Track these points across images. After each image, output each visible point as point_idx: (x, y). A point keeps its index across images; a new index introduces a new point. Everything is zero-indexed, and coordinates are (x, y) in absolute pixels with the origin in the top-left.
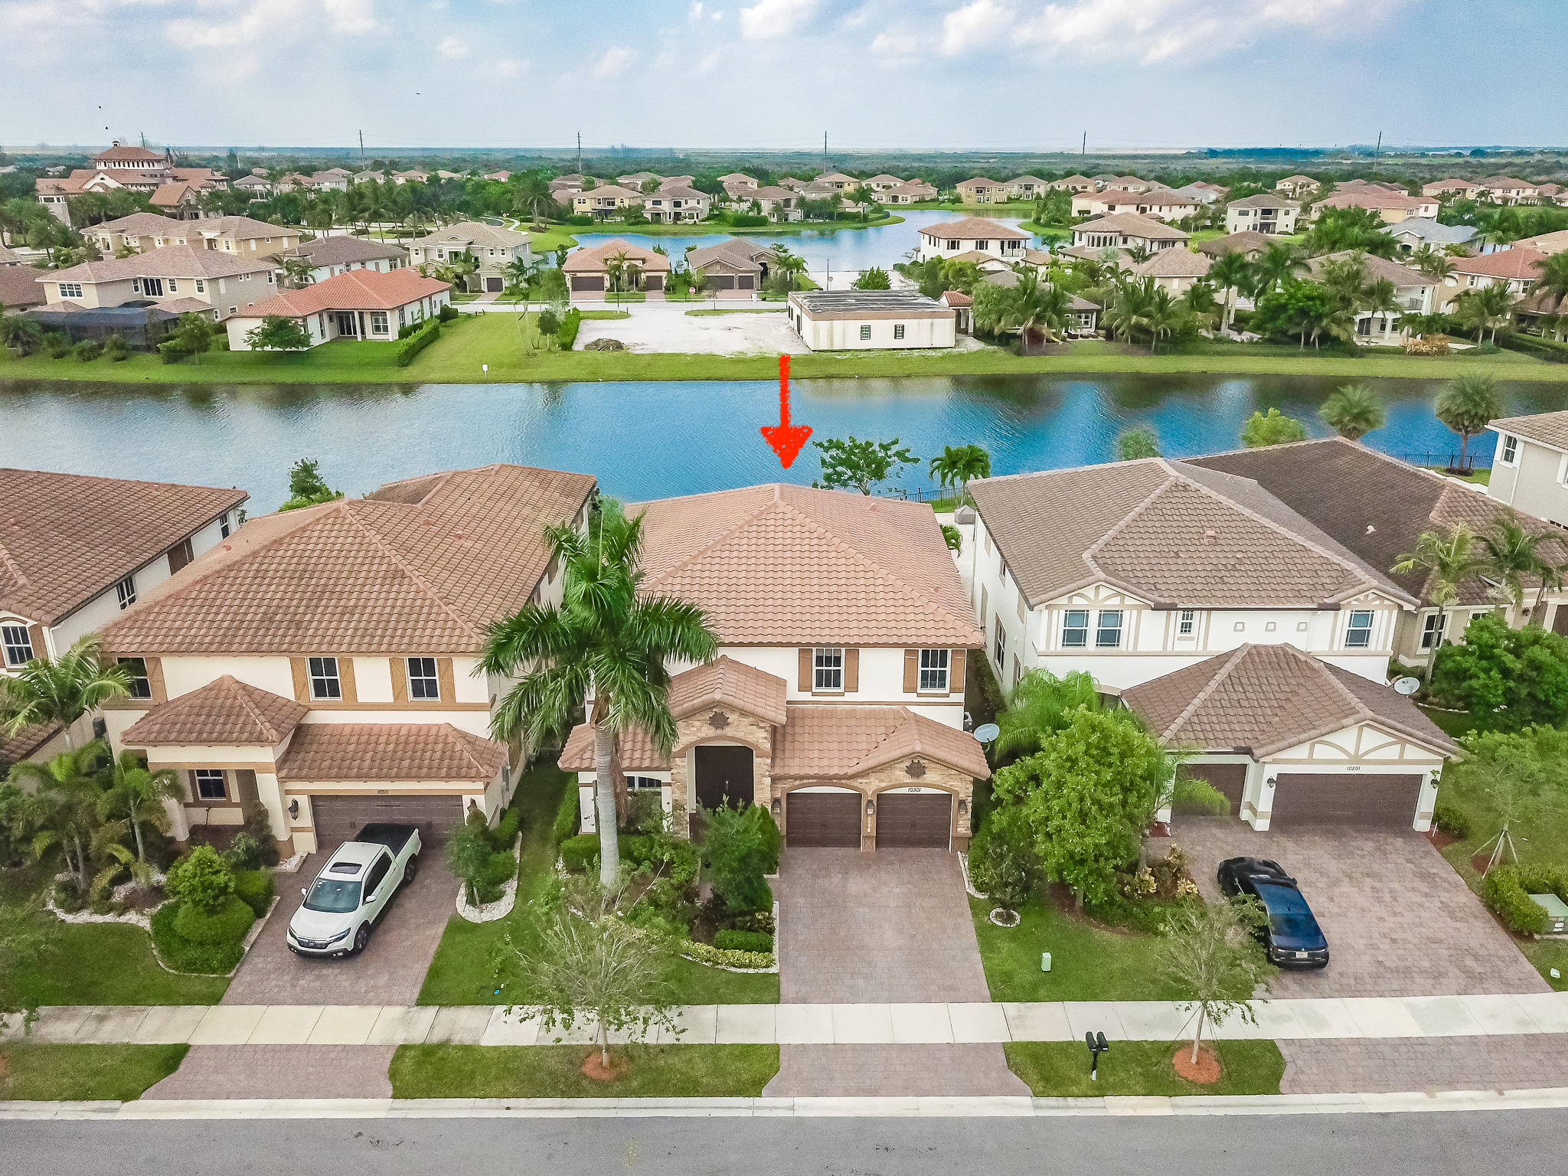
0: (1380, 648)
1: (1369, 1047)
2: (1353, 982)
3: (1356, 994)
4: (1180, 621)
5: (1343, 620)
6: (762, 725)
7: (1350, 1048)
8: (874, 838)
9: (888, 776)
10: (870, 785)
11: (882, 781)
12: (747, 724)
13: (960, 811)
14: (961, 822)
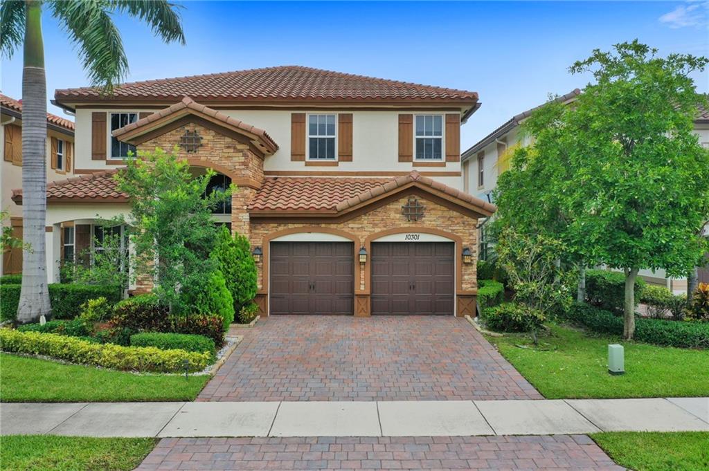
8: (369, 298)
9: (382, 220)
10: (363, 231)
11: (375, 225)
12: (223, 146)
13: (464, 263)
14: (466, 277)
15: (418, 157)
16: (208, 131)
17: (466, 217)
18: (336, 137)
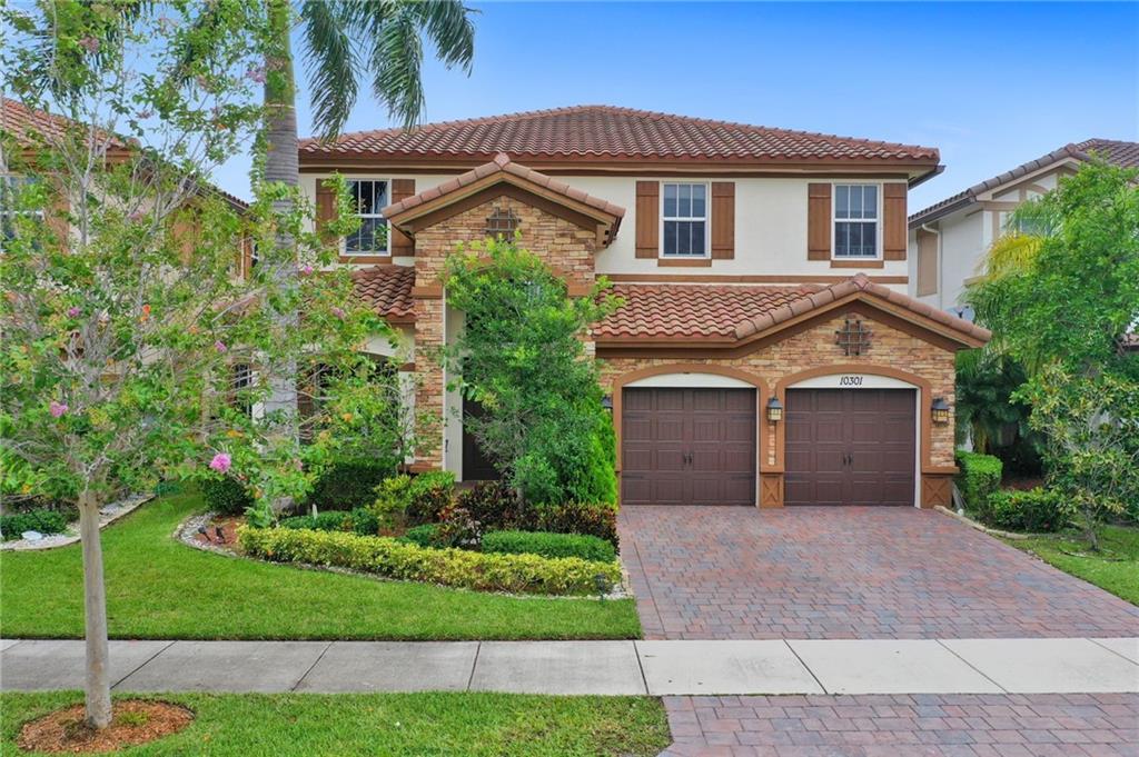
8: (782, 478)
9: (804, 353)
10: (772, 371)
11: (793, 362)
12: (554, 233)
13: (935, 422)
14: (937, 445)
15: (838, 252)
16: (530, 210)
17: (937, 349)
18: (708, 219)
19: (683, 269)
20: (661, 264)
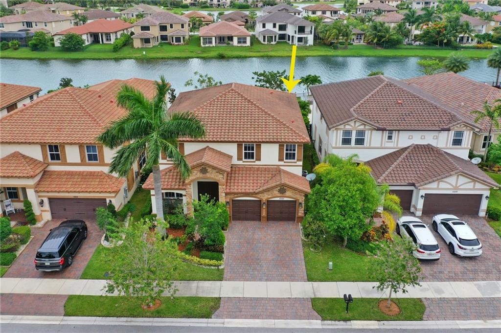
0: (466, 146)
1: (460, 302)
2: (453, 275)
3: (455, 280)
4: (387, 135)
5: (451, 135)
6: (221, 173)
7: (452, 302)
9: (272, 193)
10: (264, 197)
11: (269, 195)
12: (215, 172)
13: (300, 207)
14: (300, 212)
15: (286, 159)
16: (210, 167)
17: (301, 193)
18: (255, 151)
19: (249, 162)
20: (243, 162)
